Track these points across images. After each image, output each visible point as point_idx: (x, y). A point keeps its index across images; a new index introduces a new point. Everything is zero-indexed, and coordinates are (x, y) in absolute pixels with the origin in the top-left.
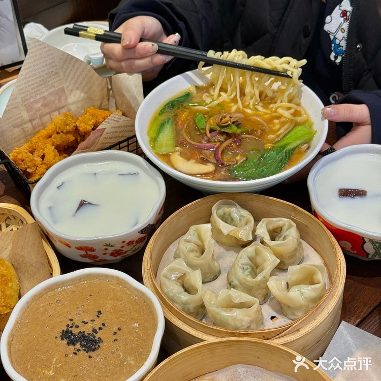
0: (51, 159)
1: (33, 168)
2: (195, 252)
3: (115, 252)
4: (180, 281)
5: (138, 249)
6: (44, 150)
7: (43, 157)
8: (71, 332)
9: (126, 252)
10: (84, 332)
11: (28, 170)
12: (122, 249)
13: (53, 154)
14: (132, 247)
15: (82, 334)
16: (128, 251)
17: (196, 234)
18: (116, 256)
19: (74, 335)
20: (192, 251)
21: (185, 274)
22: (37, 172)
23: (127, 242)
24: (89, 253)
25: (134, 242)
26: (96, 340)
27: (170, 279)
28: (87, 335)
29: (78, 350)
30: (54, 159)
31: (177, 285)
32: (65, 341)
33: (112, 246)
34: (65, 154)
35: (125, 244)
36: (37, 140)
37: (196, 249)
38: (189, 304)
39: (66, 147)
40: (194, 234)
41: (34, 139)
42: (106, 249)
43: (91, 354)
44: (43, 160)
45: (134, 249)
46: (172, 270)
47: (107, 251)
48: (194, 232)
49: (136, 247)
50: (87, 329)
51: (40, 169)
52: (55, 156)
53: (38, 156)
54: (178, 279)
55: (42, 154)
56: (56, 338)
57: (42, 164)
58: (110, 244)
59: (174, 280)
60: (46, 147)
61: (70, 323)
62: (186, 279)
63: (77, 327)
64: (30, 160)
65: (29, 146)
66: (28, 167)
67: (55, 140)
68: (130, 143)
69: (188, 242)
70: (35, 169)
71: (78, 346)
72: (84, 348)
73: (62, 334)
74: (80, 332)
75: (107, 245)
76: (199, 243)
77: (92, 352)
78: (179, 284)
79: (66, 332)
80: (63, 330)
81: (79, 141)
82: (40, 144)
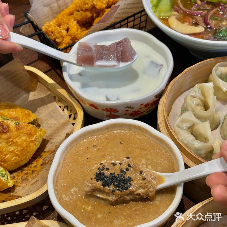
0: (75, 31)
1: (60, 38)
2: (200, 106)
3: (134, 113)
4: (190, 130)
5: (151, 110)
6: (68, 24)
7: (67, 30)
8: (104, 174)
9: (142, 113)
10: (114, 173)
11: (57, 40)
12: (140, 110)
13: (76, 27)
14: (148, 108)
15: (113, 175)
16: (144, 112)
17: (200, 91)
18: (134, 116)
19: (107, 177)
20: (198, 105)
21: (194, 124)
22: (63, 41)
23: (144, 105)
24: (113, 113)
25: (150, 105)
26: (126, 179)
27: (182, 129)
28: (117, 176)
30: (77, 31)
31: (188, 133)
33: (132, 108)
34: (84, 27)
35: (143, 106)
36: (62, 17)
37: (200, 103)
38: (201, 150)
39: (84, 23)
40: (199, 91)
41: (60, 16)
42: (127, 111)
44: (67, 32)
45: (148, 110)
46: (183, 121)
47: (127, 112)
48: (199, 89)
49: (151, 108)
50: (116, 171)
51: (66, 39)
52: (78, 29)
53: (64, 29)
54: (188, 129)
55: (67, 28)
56: (92, 179)
57: (67, 36)
58: (131, 106)
59: (185, 129)
60: (70, 22)
61: (101, 167)
62: (195, 128)
63: (108, 169)
64: (58, 32)
65: (56, 21)
66: (57, 38)
67: (76, 16)
68: (135, 18)
69: (194, 97)
70: (62, 39)
72: (118, 188)
73: (96, 176)
74: (111, 174)
75: (128, 107)
76: (203, 98)
78: (189, 133)
79: (100, 174)
80: (96, 173)
81: (94, 17)
82: (65, 20)
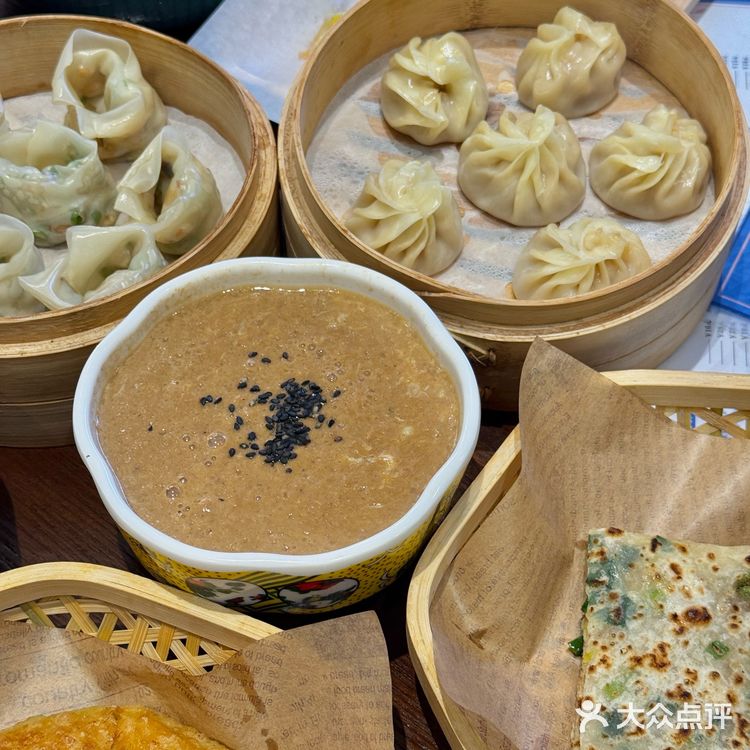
26: (289, 392)
28: (275, 411)
29: (321, 419)
32: (298, 450)
43: (326, 394)
50: (259, 414)
56: (289, 471)
61: (243, 452)
63: (252, 436)
71: (308, 423)
72: (315, 409)
73: (276, 461)
74: (269, 427)
77: (322, 394)
79: (270, 454)
80: (266, 461)
